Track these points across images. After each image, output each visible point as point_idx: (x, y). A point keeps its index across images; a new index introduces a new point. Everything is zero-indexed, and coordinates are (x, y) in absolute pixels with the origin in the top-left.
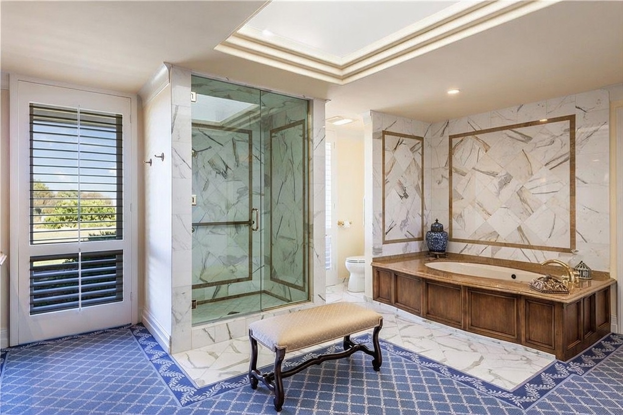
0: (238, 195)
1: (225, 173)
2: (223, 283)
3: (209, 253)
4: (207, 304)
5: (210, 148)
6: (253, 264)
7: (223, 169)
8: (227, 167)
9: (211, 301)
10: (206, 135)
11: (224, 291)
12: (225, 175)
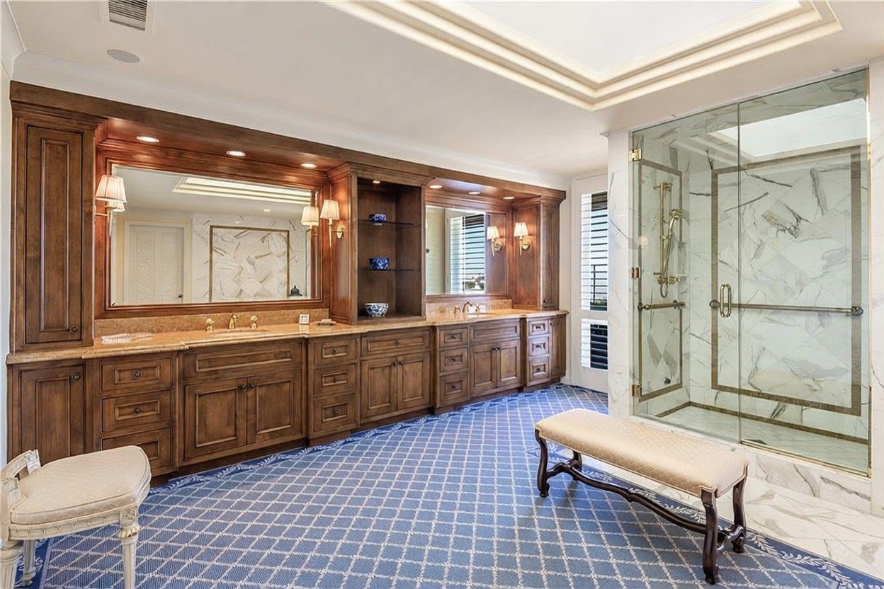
0: (825, 262)
1: (795, 228)
2: (791, 401)
3: (764, 349)
4: (759, 422)
5: (767, 194)
6: (862, 387)
7: (791, 223)
8: (799, 219)
9: (769, 421)
10: (758, 177)
11: (791, 413)
12: (794, 232)
